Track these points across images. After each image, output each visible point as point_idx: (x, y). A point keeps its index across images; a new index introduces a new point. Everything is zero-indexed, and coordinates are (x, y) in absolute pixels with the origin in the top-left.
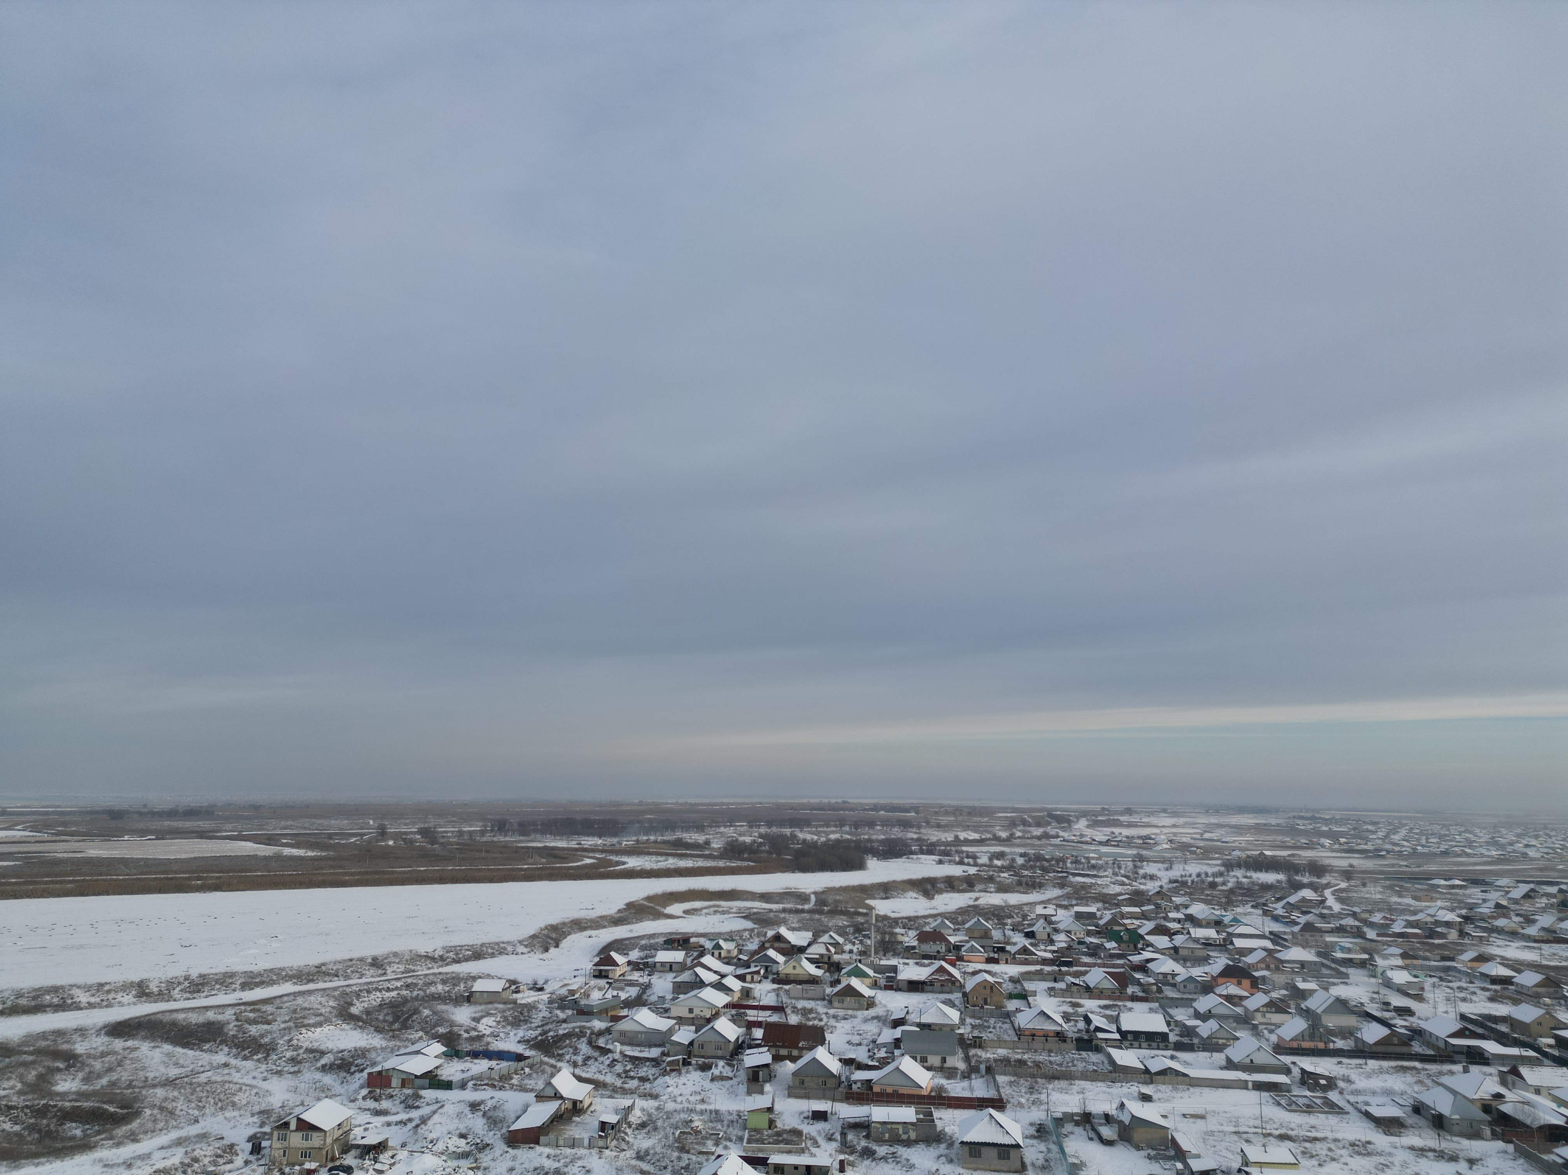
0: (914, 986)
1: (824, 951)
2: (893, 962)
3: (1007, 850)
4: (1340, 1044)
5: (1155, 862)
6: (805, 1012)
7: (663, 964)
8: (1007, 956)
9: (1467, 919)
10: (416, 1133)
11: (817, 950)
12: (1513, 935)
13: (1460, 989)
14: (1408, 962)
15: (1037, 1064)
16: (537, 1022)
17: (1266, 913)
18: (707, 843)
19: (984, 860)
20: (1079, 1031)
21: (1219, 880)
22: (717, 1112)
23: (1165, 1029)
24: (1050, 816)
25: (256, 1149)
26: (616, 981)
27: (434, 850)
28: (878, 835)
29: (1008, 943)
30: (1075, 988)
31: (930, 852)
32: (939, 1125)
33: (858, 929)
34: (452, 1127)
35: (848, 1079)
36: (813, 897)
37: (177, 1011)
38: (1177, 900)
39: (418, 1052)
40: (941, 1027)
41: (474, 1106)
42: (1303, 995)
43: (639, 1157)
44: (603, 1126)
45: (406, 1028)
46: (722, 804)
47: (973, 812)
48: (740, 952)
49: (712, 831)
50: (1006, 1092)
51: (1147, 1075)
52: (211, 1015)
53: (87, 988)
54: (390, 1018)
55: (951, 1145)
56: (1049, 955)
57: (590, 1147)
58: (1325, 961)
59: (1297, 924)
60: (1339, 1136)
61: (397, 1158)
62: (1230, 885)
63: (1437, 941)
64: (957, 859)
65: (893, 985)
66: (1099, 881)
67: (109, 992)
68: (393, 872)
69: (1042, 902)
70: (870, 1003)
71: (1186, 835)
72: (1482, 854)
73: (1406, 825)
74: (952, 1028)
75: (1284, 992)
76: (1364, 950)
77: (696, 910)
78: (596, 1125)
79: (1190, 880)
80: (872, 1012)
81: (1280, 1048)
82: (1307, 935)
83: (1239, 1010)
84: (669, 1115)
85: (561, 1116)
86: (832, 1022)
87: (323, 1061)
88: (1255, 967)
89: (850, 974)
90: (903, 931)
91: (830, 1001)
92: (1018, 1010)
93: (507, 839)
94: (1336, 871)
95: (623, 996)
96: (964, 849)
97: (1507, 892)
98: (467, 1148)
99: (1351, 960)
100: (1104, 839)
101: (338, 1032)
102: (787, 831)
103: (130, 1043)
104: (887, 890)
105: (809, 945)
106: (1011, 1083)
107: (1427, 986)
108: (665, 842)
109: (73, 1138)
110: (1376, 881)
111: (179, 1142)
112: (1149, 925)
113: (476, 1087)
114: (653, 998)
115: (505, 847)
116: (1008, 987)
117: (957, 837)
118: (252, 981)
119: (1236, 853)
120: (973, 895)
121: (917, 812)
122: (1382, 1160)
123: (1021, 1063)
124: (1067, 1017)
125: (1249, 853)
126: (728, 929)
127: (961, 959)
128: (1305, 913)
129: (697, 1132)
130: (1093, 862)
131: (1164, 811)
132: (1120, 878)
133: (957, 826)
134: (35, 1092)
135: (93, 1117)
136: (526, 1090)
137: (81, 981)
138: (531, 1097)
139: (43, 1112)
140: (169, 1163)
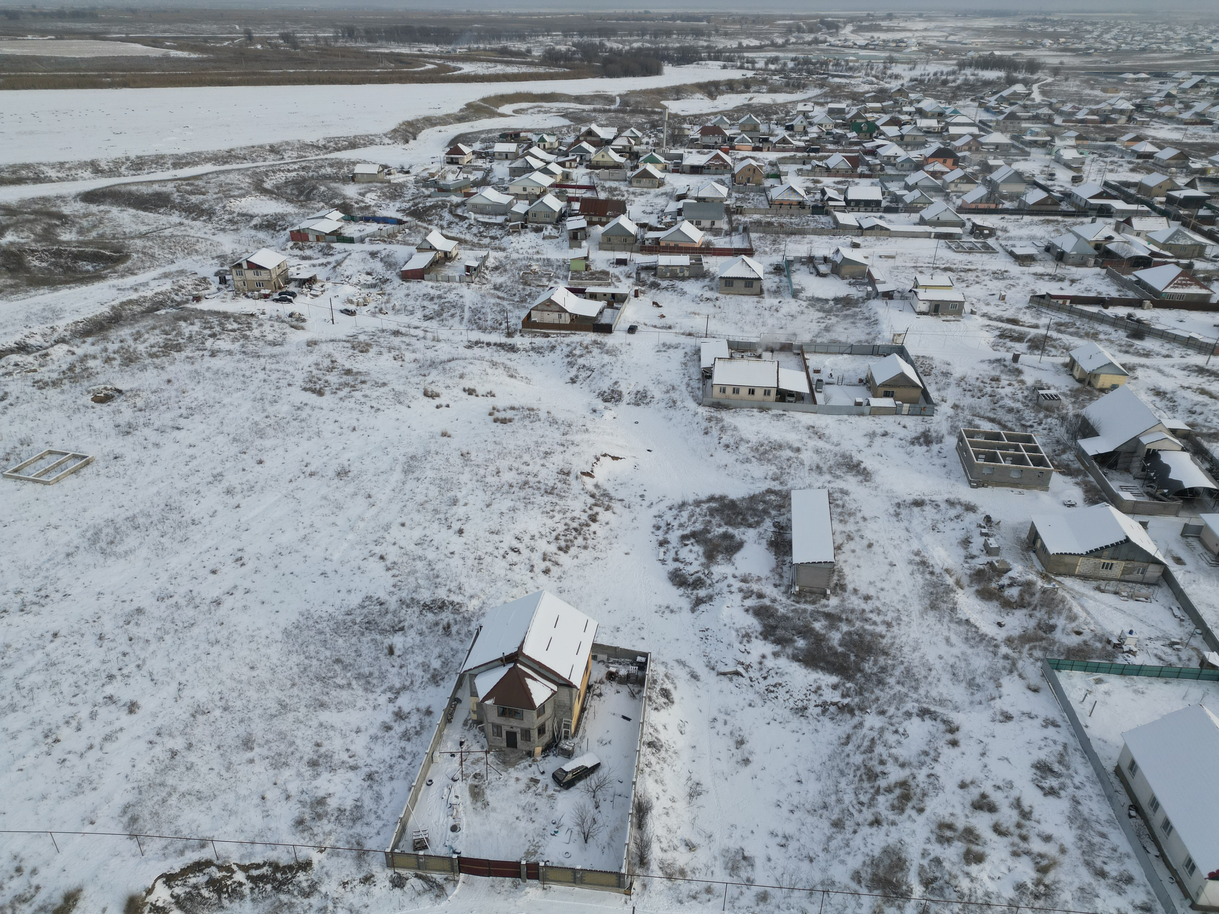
0: (695, 170)
1: (626, 143)
2: (680, 151)
3: (781, 55)
4: (1007, 205)
5: (902, 63)
6: (611, 190)
7: (500, 153)
8: (769, 145)
9: (1139, 108)
10: (335, 271)
11: (621, 142)
12: (1170, 119)
13: (1112, 163)
14: (1080, 142)
15: (781, 225)
16: (408, 197)
17: (981, 105)
18: (529, 51)
19: (760, 64)
20: (816, 200)
21: (951, 78)
22: (548, 260)
23: (880, 197)
24: (822, 22)
25: (223, 281)
26: (465, 166)
27: (297, 54)
28: (674, 43)
29: (771, 135)
30: (818, 169)
31: (716, 59)
32: (706, 267)
33: (654, 125)
34: (360, 268)
35: (642, 237)
36: (618, 99)
37: (129, 184)
38: (912, 96)
39: (323, 217)
40: (713, 200)
41: (373, 255)
42: (990, 169)
43: (496, 288)
44: (468, 268)
45: (310, 200)
46: (540, 14)
47: (758, 20)
48: (560, 144)
49: (532, 40)
50: (755, 244)
51: (860, 230)
52: (156, 188)
53: (53, 166)
54: (295, 192)
55: (713, 279)
56: (802, 144)
57: (460, 281)
58: (1016, 143)
59: (1001, 113)
60: (986, 268)
61: (326, 287)
62: (959, 82)
63: (1108, 126)
64: (739, 64)
65: (679, 169)
66: (853, 81)
67: (70, 169)
68: (268, 74)
69: (804, 100)
70: (661, 183)
71: (934, 38)
72: (1174, 51)
73: (1119, 24)
74: (721, 200)
75: (977, 168)
76: (1049, 134)
77: (523, 110)
78: (463, 268)
79: (927, 78)
80: (662, 190)
81: (961, 210)
82: (1008, 123)
83: (939, 182)
84: (514, 262)
85: (437, 262)
86: (632, 197)
87: (254, 222)
88: (960, 149)
89: (646, 161)
90: (689, 126)
91: (630, 182)
92: (772, 186)
93: (358, 45)
94: (1048, 68)
95: (472, 178)
96: (746, 55)
97: (1180, 83)
98: (374, 282)
99: (1035, 142)
100: (864, 43)
101: (258, 201)
102: (597, 40)
103: (102, 208)
104: (678, 92)
105: (615, 138)
106: (760, 238)
107: (1087, 161)
108: (492, 50)
109: (88, 271)
110: (1077, 76)
111: (166, 276)
112: (886, 118)
113: (371, 242)
114: (495, 180)
115: (357, 53)
116: (767, 169)
117: (740, 44)
118: (179, 162)
119: (972, 54)
120: (748, 95)
121: (708, 22)
122: (1011, 282)
123: (770, 224)
124: (808, 191)
125: (981, 53)
126: (550, 126)
127: (733, 148)
128: (1011, 104)
129: (535, 273)
130: (851, 64)
131: (920, 16)
132: (870, 78)
133: (742, 34)
134: (46, 241)
135: (95, 258)
136: (409, 245)
137: (44, 160)
138: (413, 249)
139: (58, 254)
140: (163, 289)
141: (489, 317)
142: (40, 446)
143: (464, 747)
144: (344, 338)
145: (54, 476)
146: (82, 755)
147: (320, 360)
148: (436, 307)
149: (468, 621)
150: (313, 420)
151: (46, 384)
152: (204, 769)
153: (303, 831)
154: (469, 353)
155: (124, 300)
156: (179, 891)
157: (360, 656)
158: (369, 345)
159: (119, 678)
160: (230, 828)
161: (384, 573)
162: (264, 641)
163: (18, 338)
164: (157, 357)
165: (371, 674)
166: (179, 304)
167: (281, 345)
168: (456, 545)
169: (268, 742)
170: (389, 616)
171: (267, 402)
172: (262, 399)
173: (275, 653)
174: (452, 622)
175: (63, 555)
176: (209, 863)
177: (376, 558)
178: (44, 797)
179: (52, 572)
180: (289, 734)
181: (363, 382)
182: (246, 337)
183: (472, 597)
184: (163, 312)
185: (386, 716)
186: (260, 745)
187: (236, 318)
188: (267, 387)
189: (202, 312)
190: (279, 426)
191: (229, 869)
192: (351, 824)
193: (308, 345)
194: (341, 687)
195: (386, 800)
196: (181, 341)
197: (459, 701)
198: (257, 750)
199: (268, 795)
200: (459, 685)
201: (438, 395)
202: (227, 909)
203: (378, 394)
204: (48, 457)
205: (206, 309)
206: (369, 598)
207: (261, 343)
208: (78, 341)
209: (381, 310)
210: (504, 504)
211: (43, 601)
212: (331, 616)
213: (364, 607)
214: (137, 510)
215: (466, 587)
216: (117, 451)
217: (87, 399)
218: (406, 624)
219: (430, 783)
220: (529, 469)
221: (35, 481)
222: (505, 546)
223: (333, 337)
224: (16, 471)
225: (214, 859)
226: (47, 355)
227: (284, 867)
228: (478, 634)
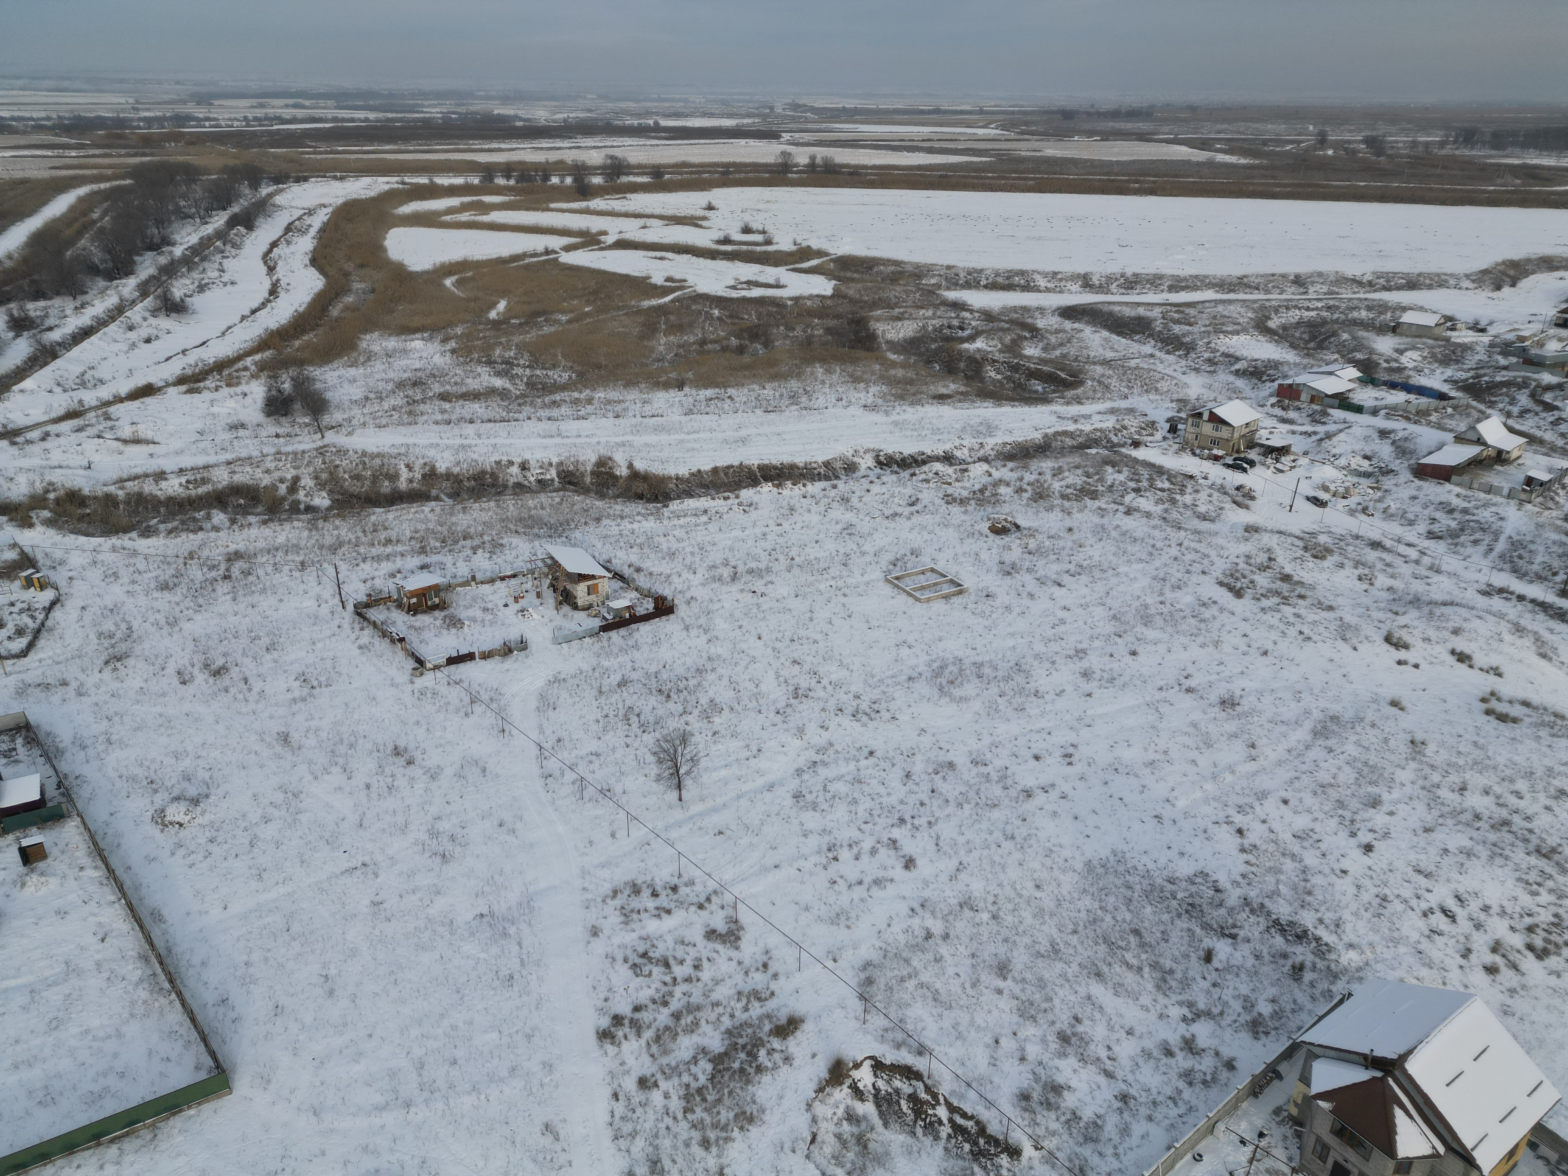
10: (1319, 445)
16: (1470, 364)
25: (1173, 430)
27: (1379, 163)
34: (1357, 447)
37: (1114, 303)
39: (1331, 373)
41: (1383, 434)
44: (1529, 481)
45: (1322, 348)
52: (1141, 311)
53: (1045, 275)
54: (1306, 336)
57: (1509, 497)
61: (1299, 463)
67: (1061, 280)
68: (1328, 186)
78: (1522, 478)
85: (1481, 461)
87: (1238, 366)
98: (1370, 469)
101: (1253, 342)
103: (1076, 325)
109: (1036, 392)
111: (1112, 411)
113: (1388, 416)
115: (1468, 163)
118: (1178, 284)
134: (1009, 352)
135: (1050, 379)
136: (1445, 429)
137: (1040, 268)
138: (1449, 437)
139: (1015, 368)
140: (1104, 425)
141: (1539, 559)
142: (926, 561)
143: (1263, 1143)
144: (1298, 533)
145: (927, 594)
146: (850, 886)
147: (1254, 552)
148: (1453, 524)
149: (1335, 977)
150: (1217, 624)
151: (954, 500)
152: (951, 971)
153: (1025, 1110)
154: (1482, 602)
155: (1060, 429)
156: (881, 1084)
157: (1167, 941)
158: (1329, 551)
159: (909, 826)
160: (953, 1052)
161: (1235, 852)
162: (1061, 862)
163: (948, 447)
164: (1069, 499)
165: (1171, 972)
166: (1114, 445)
167: (1212, 521)
168: (1356, 862)
169: (1024, 980)
170: (1222, 911)
171: (1168, 584)
172: (1164, 580)
173: (1068, 882)
174: (1308, 964)
175: (905, 677)
176: (918, 1076)
177: (1232, 829)
178: (807, 909)
179: (891, 689)
180: (1050, 985)
181: (1302, 597)
182: (1173, 501)
183: (1351, 946)
184: (1093, 451)
185: (1173, 1035)
186: (1014, 979)
187: (1171, 476)
188: (1176, 567)
189: (1136, 461)
190: (1172, 619)
191: (935, 1096)
192: (1081, 1140)
193: (1246, 530)
194: (1129, 966)
195: (1134, 1140)
196: (1100, 488)
197: (1279, 1076)
198: (1009, 982)
199: (1003, 1042)
200: (1288, 1054)
201: (1406, 647)
202: (918, 1139)
203: (1317, 618)
204: (929, 574)
205: (1141, 458)
206: (1204, 875)
207: (1189, 513)
208: (999, 463)
209: (1364, 510)
210: (1458, 840)
211: (873, 715)
212: (1147, 874)
213: (1194, 883)
214: (987, 658)
215: (1348, 928)
216: (992, 589)
217: (985, 526)
218: (1242, 933)
219: (1198, 1158)
220: (1522, 804)
221: (909, 594)
222: (1433, 900)
223: (1283, 528)
224: (897, 578)
225: (925, 1074)
226: (966, 470)
227: (991, 1136)
228: (1341, 1002)
